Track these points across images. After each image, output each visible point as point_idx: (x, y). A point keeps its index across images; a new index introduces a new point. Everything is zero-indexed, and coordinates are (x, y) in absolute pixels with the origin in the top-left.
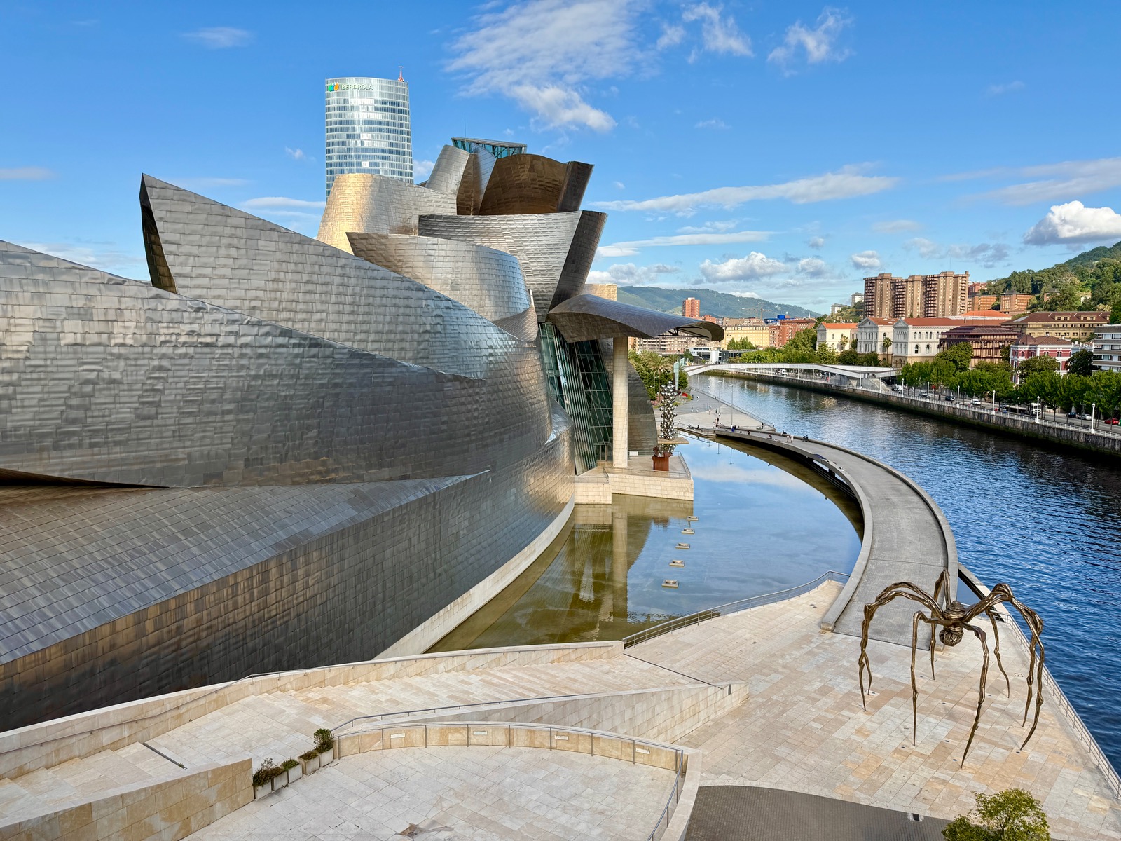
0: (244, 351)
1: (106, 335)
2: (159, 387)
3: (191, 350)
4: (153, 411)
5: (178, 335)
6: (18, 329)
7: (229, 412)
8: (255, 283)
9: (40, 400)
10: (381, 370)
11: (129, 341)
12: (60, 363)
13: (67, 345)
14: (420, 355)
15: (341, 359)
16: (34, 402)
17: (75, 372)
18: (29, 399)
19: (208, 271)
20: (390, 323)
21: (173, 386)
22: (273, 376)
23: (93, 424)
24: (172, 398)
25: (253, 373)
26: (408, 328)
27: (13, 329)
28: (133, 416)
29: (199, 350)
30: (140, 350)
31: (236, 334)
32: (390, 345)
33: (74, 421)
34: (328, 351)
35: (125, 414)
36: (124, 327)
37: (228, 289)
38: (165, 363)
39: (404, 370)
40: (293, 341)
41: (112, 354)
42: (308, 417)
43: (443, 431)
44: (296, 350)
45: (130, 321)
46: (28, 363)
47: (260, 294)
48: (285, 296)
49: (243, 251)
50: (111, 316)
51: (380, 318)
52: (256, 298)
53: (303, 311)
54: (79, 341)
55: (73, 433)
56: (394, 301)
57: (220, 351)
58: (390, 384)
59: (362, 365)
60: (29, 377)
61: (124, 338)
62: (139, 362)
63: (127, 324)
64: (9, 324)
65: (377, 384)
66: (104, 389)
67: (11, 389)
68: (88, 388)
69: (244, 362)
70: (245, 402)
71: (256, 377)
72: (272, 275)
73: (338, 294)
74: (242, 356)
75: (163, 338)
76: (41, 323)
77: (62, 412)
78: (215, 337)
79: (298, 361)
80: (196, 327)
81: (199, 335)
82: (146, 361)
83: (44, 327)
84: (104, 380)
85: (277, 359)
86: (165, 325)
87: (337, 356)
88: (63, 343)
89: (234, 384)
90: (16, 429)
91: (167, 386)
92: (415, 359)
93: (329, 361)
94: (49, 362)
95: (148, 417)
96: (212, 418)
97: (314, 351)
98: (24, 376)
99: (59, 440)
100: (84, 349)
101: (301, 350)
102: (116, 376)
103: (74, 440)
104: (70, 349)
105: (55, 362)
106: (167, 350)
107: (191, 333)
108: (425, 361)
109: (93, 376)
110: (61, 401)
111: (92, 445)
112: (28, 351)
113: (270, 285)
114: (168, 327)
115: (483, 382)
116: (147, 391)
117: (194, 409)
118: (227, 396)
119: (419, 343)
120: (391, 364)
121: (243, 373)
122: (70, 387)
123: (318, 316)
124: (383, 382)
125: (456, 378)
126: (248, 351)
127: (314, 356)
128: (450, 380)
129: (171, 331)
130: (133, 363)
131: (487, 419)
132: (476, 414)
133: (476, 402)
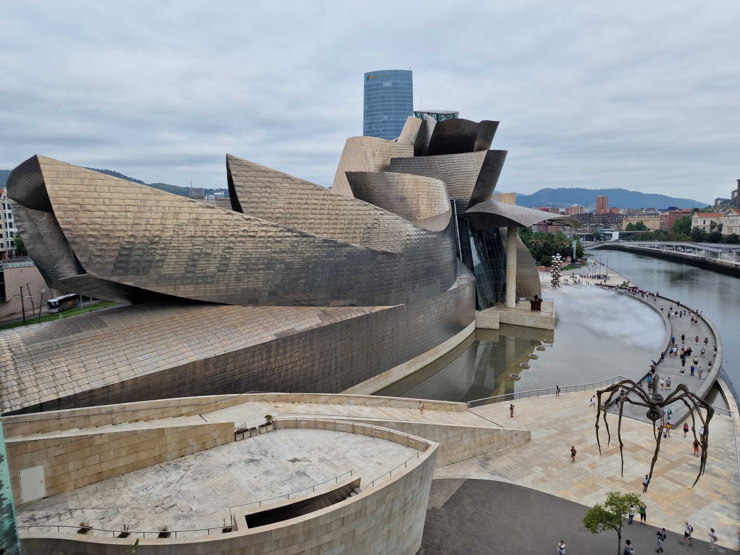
0: (270, 239)
1: (205, 232)
2: (228, 256)
3: (243, 239)
4: (225, 268)
5: (238, 232)
6: (167, 230)
7: (262, 269)
8: (279, 205)
9: (176, 262)
10: (340, 249)
11: (215, 235)
12: (185, 245)
13: (188, 237)
14: (365, 240)
15: (318, 243)
16: (173, 263)
17: (191, 249)
18: (171, 262)
19: (256, 200)
20: (348, 224)
21: (235, 256)
22: (284, 252)
23: (199, 273)
24: (234, 262)
25: (273, 250)
26: (358, 226)
27: (165, 230)
28: (216, 270)
29: (247, 239)
30: (220, 239)
31: (266, 231)
32: (348, 235)
33: (190, 272)
34: (312, 239)
35: (212, 269)
36: (213, 228)
37: (266, 208)
38: (231, 245)
39: (353, 248)
40: (294, 234)
41: (207, 241)
42: (301, 272)
43: (375, 282)
44: (295, 239)
45: (216, 225)
46: (171, 245)
47: (281, 210)
48: (294, 211)
49: (273, 189)
50: (208, 222)
51: (342, 221)
52: (280, 213)
53: (302, 219)
54: (193, 235)
55: (190, 278)
56: (351, 212)
57: (257, 240)
58: (345, 256)
59: (330, 246)
60: (171, 251)
61: (213, 233)
62: (220, 245)
63: (214, 227)
64: (164, 228)
65: (338, 256)
66: (203, 257)
67: (163, 257)
68: (196, 257)
69: (269, 245)
70: (269, 264)
71: (275, 252)
72: (288, 201)
73: (321, 209)
74: (269, 242)
75: (230, 233)
76: (177, 227)
77: (185, 268)
78: (256, 233)
79: (296, 244)
80: (246, 228)
81: (248, 232)
82: (222, 245)
83: (178, 229)
84: (203, 253)
85: (285, 243)
86: (232, 227)
87: (316, 242)
88: (186, 236)
89: (264, 256)
90: (165, 275)
91: (232, 256)
92: (361, 243)
93: (312, 244)
94: (180, 245)
95: (223, 271)
96: (253, 272)
97: (305, 239)
98: (169, 251)
99: (183, 280)
100: (195, 239)
101: (298, 239)
102: (209, 251)
103: (190, 281)
104: (189, 239)
105: (182, 245)
106: (232, 239)
107: (243, 231)
108: (367, 243)
109: (198, 251)
110: (185, 263)
111: (197, 283)
112: (171, 240)
113: (286, 206)
114: (233, 228)
115: (402, 255)
116: (223, 258)
117: (244, 267)
118: (261, 261)
119: (364, 234)
120: (346, 245)
121: (268, 250)
122: (189, 256)
123: (310, 221)
124: (341, 255)
125: (384, 253)
126: (271, 239)
127: (305, 242)
128: (380, 254)
129: (235, 230)
130: (217, 245)
131: (404, 276)
132: (396, 272)
133: (397, 266)
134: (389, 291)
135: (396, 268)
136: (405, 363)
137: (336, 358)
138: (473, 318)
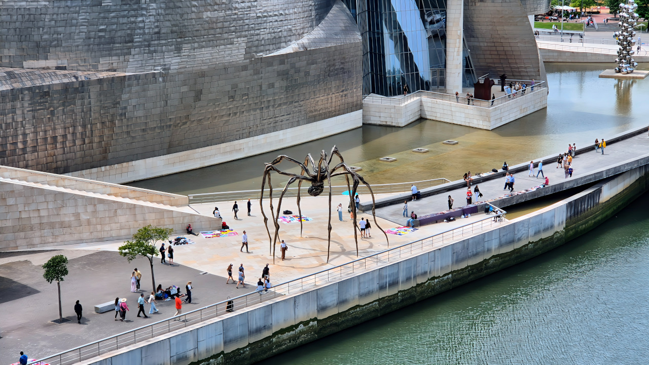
131: (156, 30)
132: (141, 25)
133: (142, 15)
134: (125, 51)
135: (140, 19)
136: (162, 157)
137: (25, 135)
138: (358, 106)
